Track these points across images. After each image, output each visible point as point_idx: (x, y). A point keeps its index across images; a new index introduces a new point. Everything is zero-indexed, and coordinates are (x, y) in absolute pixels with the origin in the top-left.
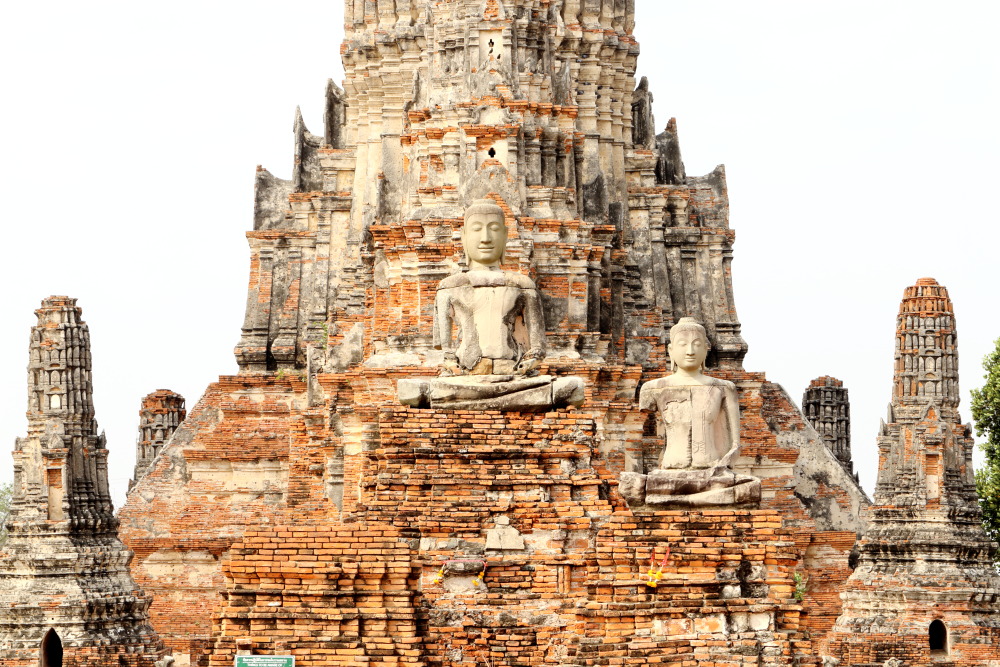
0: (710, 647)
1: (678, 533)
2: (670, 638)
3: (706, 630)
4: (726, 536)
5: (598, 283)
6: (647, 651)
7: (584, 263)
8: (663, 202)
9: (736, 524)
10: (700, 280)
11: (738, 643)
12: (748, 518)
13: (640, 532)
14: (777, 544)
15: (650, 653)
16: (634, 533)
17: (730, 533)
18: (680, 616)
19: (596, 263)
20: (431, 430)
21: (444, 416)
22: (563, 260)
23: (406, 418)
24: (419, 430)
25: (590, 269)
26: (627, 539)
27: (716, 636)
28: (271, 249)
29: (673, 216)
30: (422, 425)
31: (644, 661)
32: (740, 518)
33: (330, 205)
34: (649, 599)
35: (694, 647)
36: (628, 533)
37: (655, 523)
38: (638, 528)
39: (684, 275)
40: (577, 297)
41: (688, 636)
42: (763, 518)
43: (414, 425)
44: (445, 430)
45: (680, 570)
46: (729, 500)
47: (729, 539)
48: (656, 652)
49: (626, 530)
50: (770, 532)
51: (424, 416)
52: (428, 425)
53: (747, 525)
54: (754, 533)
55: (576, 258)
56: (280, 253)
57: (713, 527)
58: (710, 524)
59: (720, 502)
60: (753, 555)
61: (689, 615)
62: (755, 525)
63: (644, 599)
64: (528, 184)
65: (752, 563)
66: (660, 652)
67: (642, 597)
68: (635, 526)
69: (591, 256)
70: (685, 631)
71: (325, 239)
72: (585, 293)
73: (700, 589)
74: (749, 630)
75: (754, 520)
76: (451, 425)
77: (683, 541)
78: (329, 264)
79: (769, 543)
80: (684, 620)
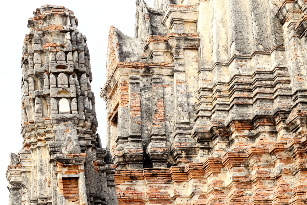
28: (138, 76)
33: (183, 44)
56: (144, 80)
71: (180, 69)
78: (187, 87)
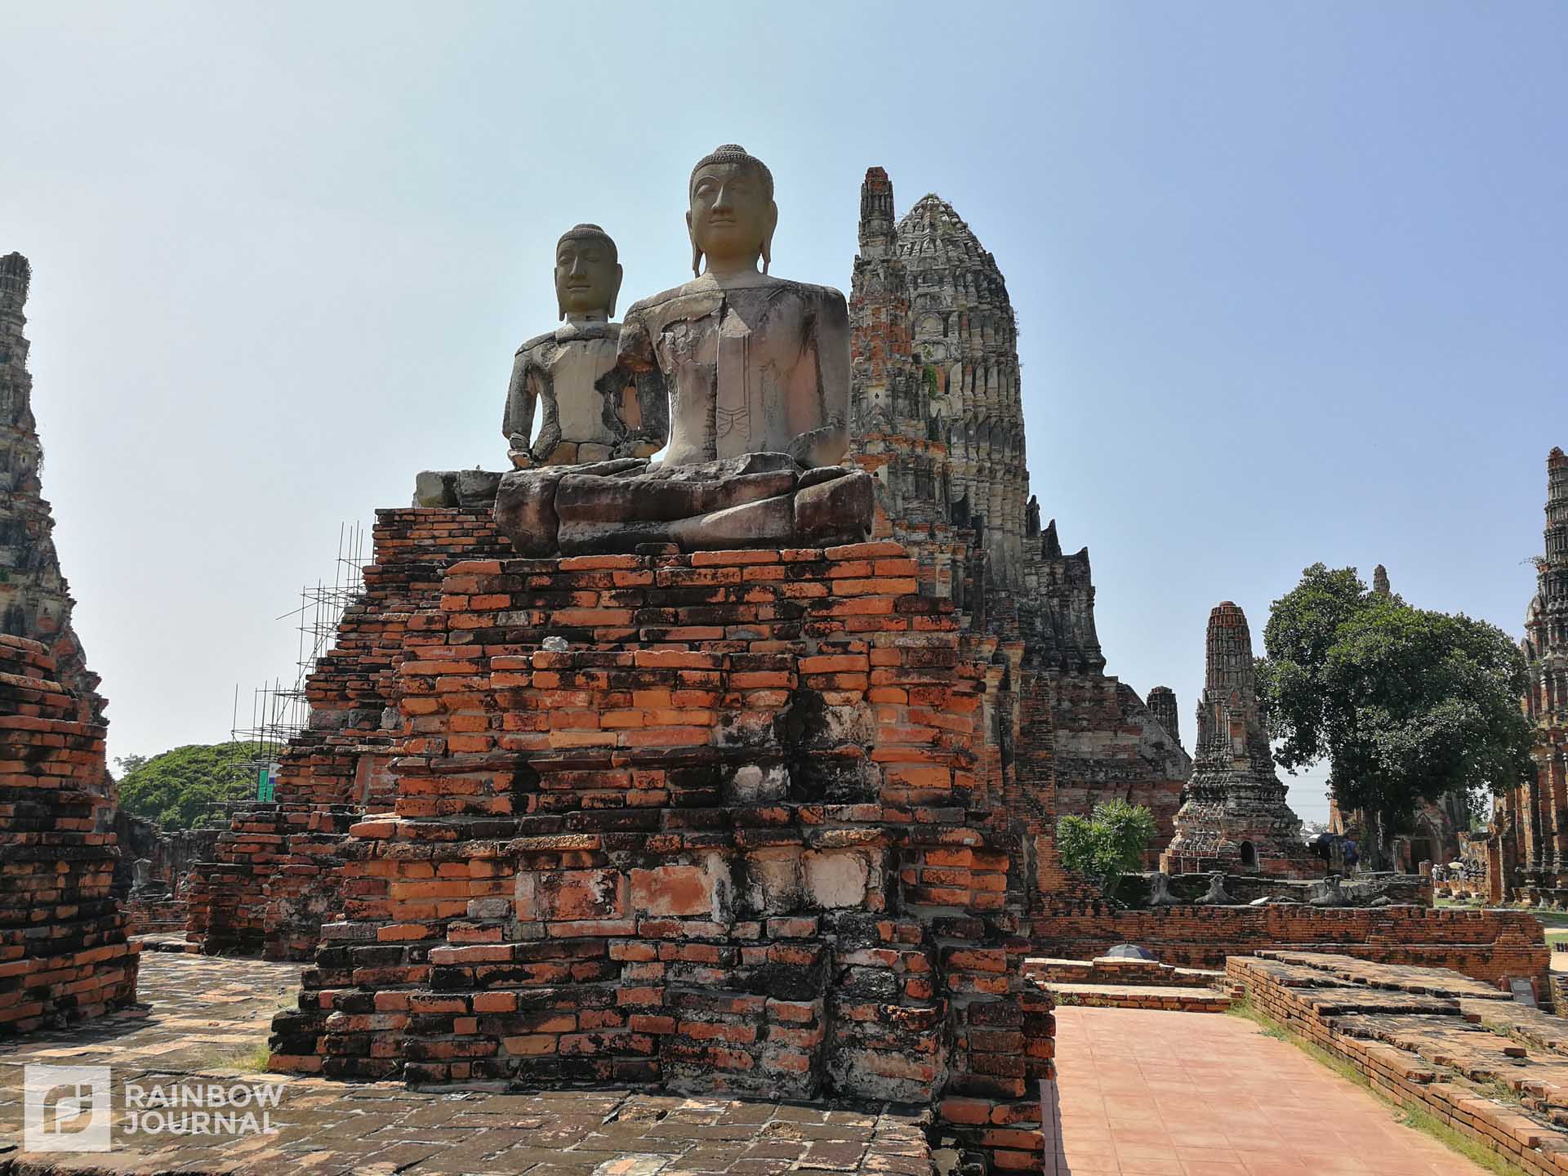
0: (669, 964)
1: (622, 616)
2: (556, 930)
3: (662, 907)
4: (757, 621)
5: (961, 573)
6: (481, 972)
7: (949, 555)
8: (1047, 570)
9: (785, 587)
10: (1073, 619)
11: (756, 955)
12: (820, 569)
13: (520, 619)
14: (901, 641)
15: (491, 977)
16: (502, 620)
17: (767, 612)
18: (587, 860)
19: (960, 557)
20: (450, 540)
21: (473, 518)
22: (932, 553)
23: (414, 522)
24: (431, 542)
25: (954, 561)
26: (481, 637)
27: (692, 929)
29: (1054, 579)
30: (436, 533)
31: (461, 1007)
32: (796, 571)
34: (519, 806)
35: (622, 964)
36: (486, 622)
37: (562, 591)
38: (514, 607)
39: (1062, 615)
40: (944, 582)
41: (607, 925)
42: (860, 568)
43: (424, 533)
44: (471, 540)
45: (610, 719)
46: (775, 527)
47: (765, 629)
48: (506, 976)
49: (479, 613)
50: (881, 605)
51: (441, 518)
52: (446, 533)
53: (815, 589)
54: (836, 611)
55: (942, 552)
57: (720, 598)
58: (712, 590)
59: (754, 535)
60: (830, 676)
61: (613, 856)
62: (839, 588)
63: (507, 807)
64: (904, 499)
65: (830, 697)
66: (519, 976)
67: (502, 803)
68: (505, 600)
69: (954, 552)
70: (600, 910)
72: (950, 579)
73: (659, 774)
74: (800, 905)
75: (835, 572)
76: (483, 533)
77: (635, 638)
79: (881, 639)
80: (599, 874)
